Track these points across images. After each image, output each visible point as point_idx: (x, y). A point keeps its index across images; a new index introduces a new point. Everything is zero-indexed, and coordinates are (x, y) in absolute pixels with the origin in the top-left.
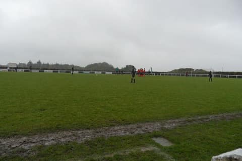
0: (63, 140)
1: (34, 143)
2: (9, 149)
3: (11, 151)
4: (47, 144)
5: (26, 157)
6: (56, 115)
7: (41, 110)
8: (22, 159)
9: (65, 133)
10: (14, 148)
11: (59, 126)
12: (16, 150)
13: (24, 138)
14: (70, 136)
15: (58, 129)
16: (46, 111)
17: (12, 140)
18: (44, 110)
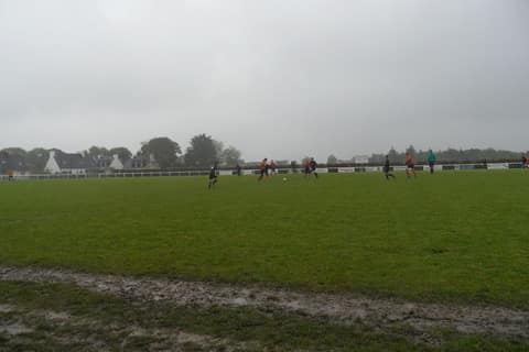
0: (500, 328)
1: (432, 319)
2: (385, 321)
3: (390, 326)
4: (461, 328)
5: (419, 345)
6: (473, 266)
7: (435, 252)
8: (414, 349)
9: (504, 313)
10: (392, 321)
11: (486, 294)
12: (398, 326)
13: (410, 306)
14: (519, 323)
15: (482, 299)
16: (446, 253)
17: (387, 304)
18: (441, 252)
